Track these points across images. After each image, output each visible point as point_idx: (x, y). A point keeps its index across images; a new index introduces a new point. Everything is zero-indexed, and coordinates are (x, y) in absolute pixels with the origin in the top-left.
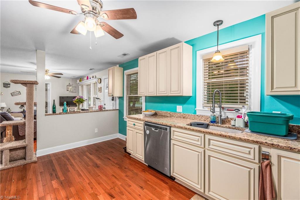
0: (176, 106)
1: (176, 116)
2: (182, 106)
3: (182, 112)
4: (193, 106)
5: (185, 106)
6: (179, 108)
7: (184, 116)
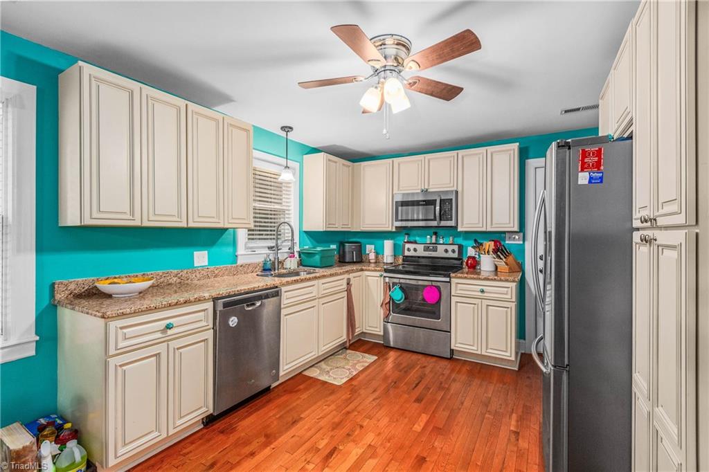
0: (193, 254)
1: (198, 276)
2: (206, 252)
3: (207, 264)
4: (230, 249)
5: (215, 249)
6: (201, 258)
7: (216, 272)
